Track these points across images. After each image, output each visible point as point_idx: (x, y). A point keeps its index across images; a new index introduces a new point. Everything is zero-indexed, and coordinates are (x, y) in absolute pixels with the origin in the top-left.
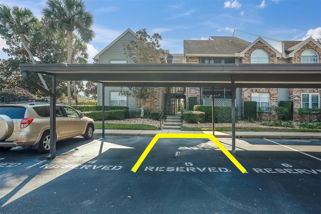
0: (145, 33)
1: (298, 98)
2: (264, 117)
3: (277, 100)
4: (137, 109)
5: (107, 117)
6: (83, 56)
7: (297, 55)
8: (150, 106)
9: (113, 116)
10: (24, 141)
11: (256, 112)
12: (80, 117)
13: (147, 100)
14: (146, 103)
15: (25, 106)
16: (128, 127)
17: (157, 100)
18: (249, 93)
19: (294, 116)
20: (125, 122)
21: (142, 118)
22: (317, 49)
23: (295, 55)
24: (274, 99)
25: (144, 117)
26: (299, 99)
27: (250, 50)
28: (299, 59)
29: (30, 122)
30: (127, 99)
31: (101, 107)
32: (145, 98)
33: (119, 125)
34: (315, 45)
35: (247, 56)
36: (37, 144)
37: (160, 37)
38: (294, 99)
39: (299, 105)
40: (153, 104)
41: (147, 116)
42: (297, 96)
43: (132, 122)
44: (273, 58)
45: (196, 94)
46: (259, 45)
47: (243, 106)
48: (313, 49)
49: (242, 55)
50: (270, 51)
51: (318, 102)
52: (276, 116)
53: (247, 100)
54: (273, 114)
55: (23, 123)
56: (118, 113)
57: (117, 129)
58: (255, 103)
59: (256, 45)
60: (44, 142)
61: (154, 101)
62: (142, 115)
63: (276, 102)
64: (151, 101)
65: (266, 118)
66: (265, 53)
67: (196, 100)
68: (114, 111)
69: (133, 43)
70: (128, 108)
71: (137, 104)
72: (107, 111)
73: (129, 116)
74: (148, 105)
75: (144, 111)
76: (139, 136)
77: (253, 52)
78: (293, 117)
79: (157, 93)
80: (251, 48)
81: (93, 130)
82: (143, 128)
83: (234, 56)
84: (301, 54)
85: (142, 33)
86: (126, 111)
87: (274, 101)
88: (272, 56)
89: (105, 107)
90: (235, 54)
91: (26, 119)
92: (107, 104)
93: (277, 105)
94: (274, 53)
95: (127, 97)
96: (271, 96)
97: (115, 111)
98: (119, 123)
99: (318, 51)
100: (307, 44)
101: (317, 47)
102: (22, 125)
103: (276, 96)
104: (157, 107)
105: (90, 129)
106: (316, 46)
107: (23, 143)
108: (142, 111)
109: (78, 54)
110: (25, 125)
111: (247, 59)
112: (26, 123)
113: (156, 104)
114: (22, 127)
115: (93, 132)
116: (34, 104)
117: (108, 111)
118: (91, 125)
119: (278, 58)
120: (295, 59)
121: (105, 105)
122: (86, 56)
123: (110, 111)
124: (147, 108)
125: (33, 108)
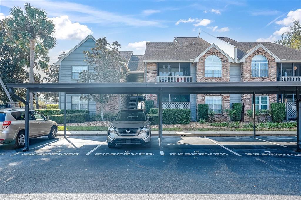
0: (105, 41)
1: (248, 100)
2: (216, 119)
3: (229, 102)
4: (97, 112)
5: (68, 120)
6: (44, 60)
7: (248, 61)
8: (110, 109)
9: (74, 119)
10: (5, 138)
11: (208, 114)
12: (46, 120)
13: (107, 104)
14: (106, 107)
15: (5, 112)
16: (88, 129)
17: (117, 104)
18: (203, 97)
19: (245, 117)
20: (85, 124)
21: (101, 121)
22: (266, 54)
23: (246, 60)
24: (227, 101)
25: (103, 120)
26: (250, 101)
27: (204, 56)
28: (249, 64)
29: (9, 124)
30: (88, 103)
31: (63, 111)
32: (104, 102)
33: (80, 127)
34: (264, 50)
35: (201, 61)
36: (14, 141)
37: (119, 45)
38: (245, 101)
39: (249, 107)
40: (113, 108)
41: (107, 119)
42: (248, 99)
43: (92, 124)
44: (226, 63)
45: (153, 97)
46: (213, 51)
47: (197, 109)
48: (263, 54)
49: (196, 60)
50: (223, 57)
51: (267, 104)
52: (227, 118)
53: (201, 103)
54: (225, 116)
55: (4, 125)
56: (79, 116)
57: (78, 131)
58: (207, 106)
59: (210, 51)
60: (19, 139)
61: (114, 105)
62: (102, 118)
63: (228, 104)
64: (111, 105)
65: (219, 119)
66: (219, 59)
67: (153, 103)
68: (75, 114)
69: (93, 51)
70: (88, 112)
71: (98, 108)
72: (68, 115)
73: (90, 119)
74: (107, 108)
75: (104, 114)
76: (97, 136)
77: (207, 57)
78: (243, 118)
79: (116, 97)
80: (205, 54)
81: (56, 131)
82: (101, 129)
83: (189, 61)
84: (251, 59)
85: (102, 41)
86: (87, 115)
87: (227, 103)
88: (225, 61)
89: (66, 111)
90: (190, 59)
91: (6, 122)
92: (69, 108)
93: (229, 108)
94: (226, 58)
95: (88, 101)
96: (224, 98)
97: (77, 114)
98: (79, 126)
99: (267, 57)
100: (257, 50)
101: (267, 52)
102: (4, 126)
103: (228, 98)
104: (116, 110)
105: (54, 130)
106: (265, 52)
107: (4, 139)
108: (102, 114)
109: (39, 58)
110: (6, 126)
111: (201, 64)
112: (6, 125)
113: (116, 107)
114: (4, 128)
115: (56, 133)
116: (11, 110)
117: (70, 115)
118: (54, 127)
119: (230, 63)
120: (246, 64)
121: (67, 109)
122: (47, 59)
123: (71, 115)
124: (107, 111)
125: (11, 113)
